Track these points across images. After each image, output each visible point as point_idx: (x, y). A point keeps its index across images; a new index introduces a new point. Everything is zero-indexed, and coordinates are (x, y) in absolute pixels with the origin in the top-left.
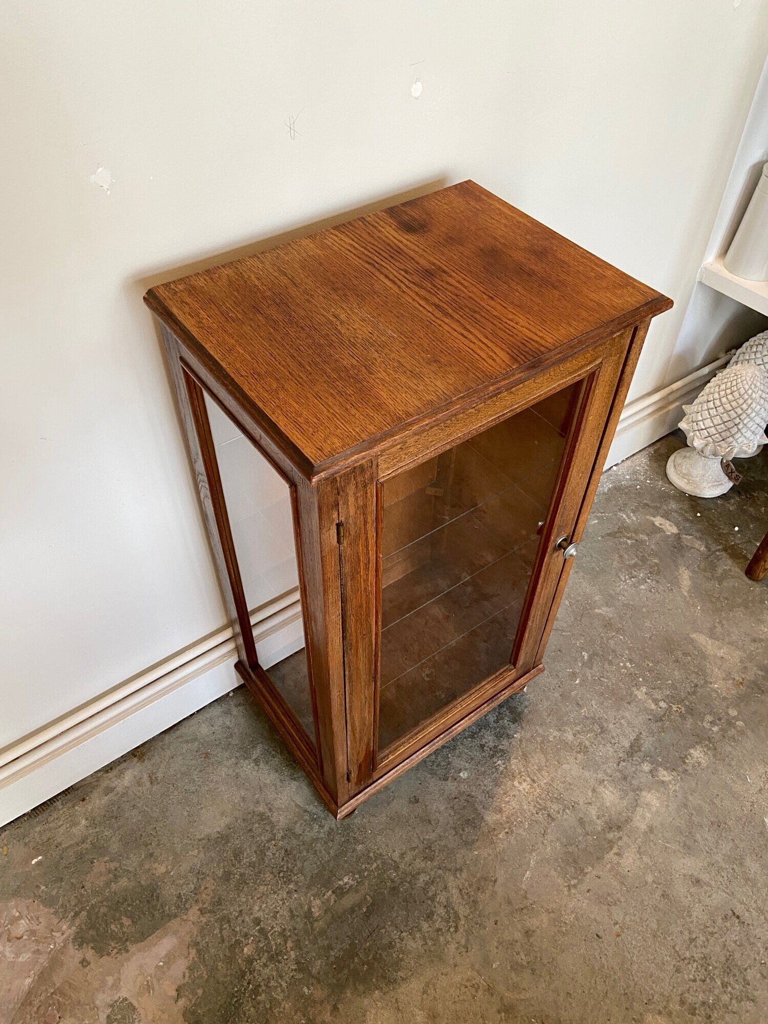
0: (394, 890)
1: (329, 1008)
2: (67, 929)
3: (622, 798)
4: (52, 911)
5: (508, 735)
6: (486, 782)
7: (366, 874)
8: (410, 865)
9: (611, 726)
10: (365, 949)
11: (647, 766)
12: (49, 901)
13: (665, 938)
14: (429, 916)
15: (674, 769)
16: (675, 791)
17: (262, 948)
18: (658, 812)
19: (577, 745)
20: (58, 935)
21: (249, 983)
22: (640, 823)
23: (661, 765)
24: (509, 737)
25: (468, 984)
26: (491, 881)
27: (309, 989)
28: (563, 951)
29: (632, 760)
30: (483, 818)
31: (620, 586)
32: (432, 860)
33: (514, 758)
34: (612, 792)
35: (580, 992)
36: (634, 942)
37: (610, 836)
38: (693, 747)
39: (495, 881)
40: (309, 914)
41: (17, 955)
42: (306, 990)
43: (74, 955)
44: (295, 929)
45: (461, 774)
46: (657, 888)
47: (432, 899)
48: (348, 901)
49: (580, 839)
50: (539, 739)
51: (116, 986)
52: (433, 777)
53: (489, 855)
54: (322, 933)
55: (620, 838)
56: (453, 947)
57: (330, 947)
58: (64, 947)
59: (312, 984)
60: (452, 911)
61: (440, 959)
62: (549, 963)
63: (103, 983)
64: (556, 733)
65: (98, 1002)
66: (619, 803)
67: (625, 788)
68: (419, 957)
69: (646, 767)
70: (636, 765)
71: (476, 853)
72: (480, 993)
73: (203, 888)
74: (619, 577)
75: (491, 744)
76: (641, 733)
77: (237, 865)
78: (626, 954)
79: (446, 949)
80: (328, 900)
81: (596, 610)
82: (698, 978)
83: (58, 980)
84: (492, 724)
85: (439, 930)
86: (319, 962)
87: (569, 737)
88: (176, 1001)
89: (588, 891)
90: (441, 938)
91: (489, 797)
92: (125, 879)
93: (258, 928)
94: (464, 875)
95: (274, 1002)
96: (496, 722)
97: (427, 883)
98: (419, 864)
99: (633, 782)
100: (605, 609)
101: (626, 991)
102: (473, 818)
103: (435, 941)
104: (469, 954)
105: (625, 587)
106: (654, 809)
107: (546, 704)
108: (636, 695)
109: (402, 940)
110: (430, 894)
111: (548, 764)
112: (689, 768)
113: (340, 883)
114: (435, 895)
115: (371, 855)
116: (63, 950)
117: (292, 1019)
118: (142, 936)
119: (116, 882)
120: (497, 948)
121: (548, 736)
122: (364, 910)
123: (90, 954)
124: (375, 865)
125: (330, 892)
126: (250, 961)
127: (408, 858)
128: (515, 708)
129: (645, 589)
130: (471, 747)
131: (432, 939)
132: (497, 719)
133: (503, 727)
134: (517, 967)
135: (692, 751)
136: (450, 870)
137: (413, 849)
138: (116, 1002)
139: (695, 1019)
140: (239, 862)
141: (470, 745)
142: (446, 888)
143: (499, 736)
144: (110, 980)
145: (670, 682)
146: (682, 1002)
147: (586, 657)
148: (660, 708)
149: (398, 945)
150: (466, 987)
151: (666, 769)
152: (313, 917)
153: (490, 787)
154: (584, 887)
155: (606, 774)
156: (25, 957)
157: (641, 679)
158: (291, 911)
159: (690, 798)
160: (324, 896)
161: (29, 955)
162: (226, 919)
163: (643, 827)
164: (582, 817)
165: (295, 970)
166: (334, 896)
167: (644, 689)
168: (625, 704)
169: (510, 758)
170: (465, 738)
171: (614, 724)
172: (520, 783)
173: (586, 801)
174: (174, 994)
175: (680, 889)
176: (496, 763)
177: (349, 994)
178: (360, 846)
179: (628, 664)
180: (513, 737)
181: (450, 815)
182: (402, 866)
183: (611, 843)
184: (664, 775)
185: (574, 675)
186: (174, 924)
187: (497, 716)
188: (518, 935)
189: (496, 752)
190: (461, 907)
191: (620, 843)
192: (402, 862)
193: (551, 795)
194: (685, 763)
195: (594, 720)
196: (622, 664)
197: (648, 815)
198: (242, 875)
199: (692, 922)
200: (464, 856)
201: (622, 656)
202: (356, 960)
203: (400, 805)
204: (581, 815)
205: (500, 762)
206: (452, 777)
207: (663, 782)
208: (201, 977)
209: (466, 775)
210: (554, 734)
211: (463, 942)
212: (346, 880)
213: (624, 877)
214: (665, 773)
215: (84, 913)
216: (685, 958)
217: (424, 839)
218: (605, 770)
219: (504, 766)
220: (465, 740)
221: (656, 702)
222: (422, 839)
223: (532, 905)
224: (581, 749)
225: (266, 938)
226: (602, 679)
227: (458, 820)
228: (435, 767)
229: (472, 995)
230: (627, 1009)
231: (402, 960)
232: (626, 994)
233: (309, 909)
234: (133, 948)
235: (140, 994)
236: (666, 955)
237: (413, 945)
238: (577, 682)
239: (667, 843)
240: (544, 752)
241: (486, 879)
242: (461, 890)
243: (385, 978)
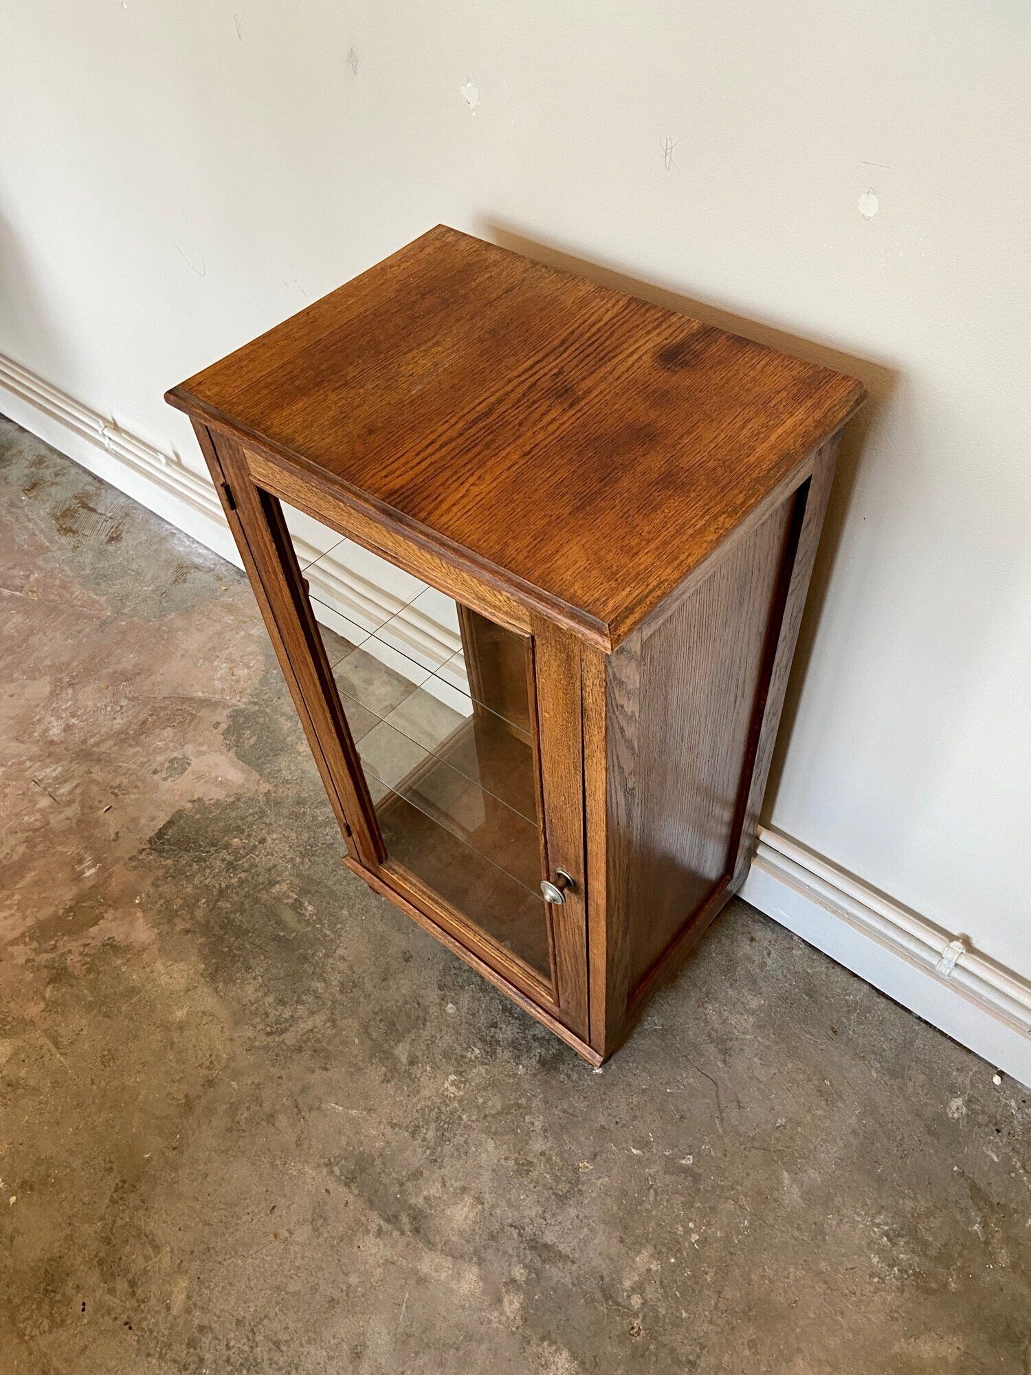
0: (304, 958)
1: (188, 926)
2: (241, 702)
3: (461, 1233)
4: (257, 686)
5: (519, 1057)
6: (446, 1037)
7: (318, 926)
8: (333, 968)
9: (573, 1212)
10: (243, 945)
11: (521, 1274)
12: (264, 681)
13: (278, 1303)
14: (281, 1002)
15: (526, 1320)
16: (490, 1321)
17: (239, 853)
18: (452, 1291)
19: (528, 1159)
20: (238, 698)
21: (207, 852)
22: (429, 1263)
23: (528, 1295)
24: (517, 1058)
25: (213, 1058)
26: (326, 1064)
27: (204, 903)
28: (253, 1164)
29: (525, 1249)
30: (399, 1041)
31: (859, 1215)
32: (341, 992)
33: (487, 1070)
34: (466, 1217)
35: (210, 1190)
36: (269, 1258)
37: (404, 1219)
38: (574, 1356)
39: (326, 1069)
40: (272, 883)
41: (220, 679)
42: (204, 900)
43: (222, 716)
44: (258, 875)
45: (451, 1005)
46: (342, 1291)
47: (299, 1002)
48: (289, 916)
49: (394, 1175)
50: (523, 1101)
51: (200, 754)
52: (440, 972)
53: (356, 1056)
54: (256, 901)
55: (402, 1233)
56: (250, 1033)
57: (243, 911)
58: (228, 706)
59: (208, 906)
60: (288, 1025)
61: (237, 1023)
62: (239, 1147)
63: (202, 745)
64: (538, 1125)
65: (186, 746)
66: (452, 1229)
67: (477, 1237)
68: (239, 1001)
69: (519, 1273)
70: (518, 1256)
71: (356, 1041)
72: (205, 1072)
73: (288, 786)
74: (879, 1213)
75: (500, 1036)
76: (573, 1262)
77: (312, 807)
78: (255, 1248)
79: (246, 1027)
80: (288, 897)
81: (786, 1174)
82: (230, 1352)
83: (204, 713)
84: (530, 1033)
85: (267, 1015)
86: (228, 905)
87: (538, 1145)
88: (189, 801)
89: (327, 1191)
90: (258, 1020)
91: (428, 1045)
92: (290, 724)
93: (257, 843)
94: (329, 1032)
95: (190, 879)
96: (535, 1038)
97: (315, 991)
98: (335, 980)
99: (490, 1251)
100: (795, 1190)
101: (212, 1251)
102: (398, 1030)
103: (254, 1014)
104: (244, 1052)
105: (861, 1226)
106: (453, 1285)
107: (582, 1105)
108: (639, 1253)
109: (255, 979)
110: (304, 998)
111: (489, 1118)
112: (533, 1349)
113: (306, 904)
114: (303, 1003)
115: (339, 926)
116: (226, 706)
117: (177, 897)
118: (240, 757)
119: (286, 720)
120: (253, 1083)
121: (531, 1114)
122: (282, 934)
123: (224, 726)
124: (328, 933)
125: (295, 896)
126: (227, 846)
127: (342, 966)
128: (563, 1061)
129: (871, 1265)
130: (491, 1011)
131: (257, 1009)
132: (538, 1038)
133: (529, 1049)
134: (234, 1109)
135: (565, 1354)
136: (332, 1014)
137: (351, 969)
138: (188, 759)
139: (184, 1347)
140: (317, 807)
141: (492, 1009)
142: (313, 1013)
143: (514, 1044)
144: (204, 748)
145: (684, 1315)
146: (201, 1329)
147: (684, 1162)
148: (629, 1297)
149: (249, 976)
150: (210, 1056)
151: (524, 1308)
152: (270, 888)
153: (440, 1045)
154: (332, 1186)
155: (493, 1207)
156: (218, 684)
157: (673, 1260)
158: (275, 866)
159: (484, 1347)
160: (292, 891)
161: (220, 686)
162: (263, 814)
163: (425, 1267)
164: (424, 1175)
165: (220, 887)
166: (291, 901)
167: (655, 1267)
168: (617, 1234)
169: (486, 1064)
170: (501, 1001)
171: (578, 1217)
172: (453, 1084)
173: (446, 1179)
174: (196, 797)
175: (343, 1328)
176: (475, 1046)
177: (201, 940)
178: (347, 913)
179: (695, 1237)
180: (517, 1064)
181: (397, 1001)
182: (331, 961)
183: (393, 1219)
184: (513, 1304)
185: (644, 1144)
186: (255, 776)
187: (543, 1037)
188: (267, 1108)
189: (491, 1046)
190: (293, 1034)
191: (396, 1233)
192: (335, 959)
193: (446, 1126)
194: (543, 1339)
195: (576, 1182)
196: (691, 1225)
197: (443, 1277)
198: (304, 813)
199: (301, 1345)
200: (350, 1027)
201: (709, 1224)
202: (233, 939)
203: (399, 942)
204: (426, 1173)
205: (477, 1051)
206: (445, 995)
207: (500, 1301)
208: (211, 812)
209: (450, 1011)
210: (536, 1123)
211: (257, 1044)
212: (310, 908)
213: (350, 1240)
214: (517, 1305)
215: (257, 708)
216: (254, 1334)
217: (363, 978)
218: (498, 1205)
219: (473, 1058)
220: (498, 1001)
221: (638, 1288)
222: (364, 975)
223: (304, 1118)
224: (523, 1164)
225: (248, 854)
226: (652, 1191)
227: (392, 1012)
228: (453, 971)
229: (203, 1063)
230: (192, 1252)
231: (235, 982)
232: (209, 1249)
233: (278, 882)
234: (232, 754)
235: (193, 772)
236: (256, 1306)
237: (250, 991)
238: (634, 1151)
239: (407, 1307)
240: (506, 1110)
241: (327, 1057)
242: (312, 1030)
243: (216, 971)
